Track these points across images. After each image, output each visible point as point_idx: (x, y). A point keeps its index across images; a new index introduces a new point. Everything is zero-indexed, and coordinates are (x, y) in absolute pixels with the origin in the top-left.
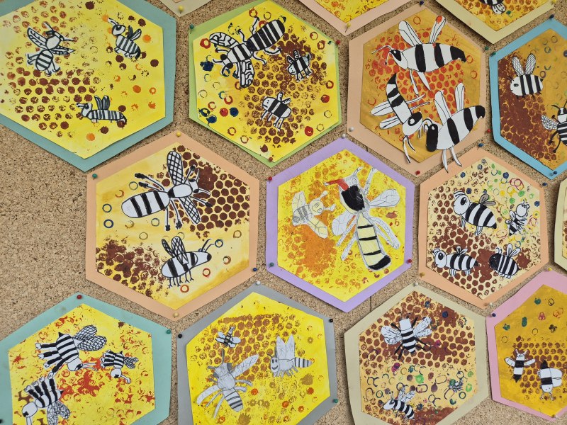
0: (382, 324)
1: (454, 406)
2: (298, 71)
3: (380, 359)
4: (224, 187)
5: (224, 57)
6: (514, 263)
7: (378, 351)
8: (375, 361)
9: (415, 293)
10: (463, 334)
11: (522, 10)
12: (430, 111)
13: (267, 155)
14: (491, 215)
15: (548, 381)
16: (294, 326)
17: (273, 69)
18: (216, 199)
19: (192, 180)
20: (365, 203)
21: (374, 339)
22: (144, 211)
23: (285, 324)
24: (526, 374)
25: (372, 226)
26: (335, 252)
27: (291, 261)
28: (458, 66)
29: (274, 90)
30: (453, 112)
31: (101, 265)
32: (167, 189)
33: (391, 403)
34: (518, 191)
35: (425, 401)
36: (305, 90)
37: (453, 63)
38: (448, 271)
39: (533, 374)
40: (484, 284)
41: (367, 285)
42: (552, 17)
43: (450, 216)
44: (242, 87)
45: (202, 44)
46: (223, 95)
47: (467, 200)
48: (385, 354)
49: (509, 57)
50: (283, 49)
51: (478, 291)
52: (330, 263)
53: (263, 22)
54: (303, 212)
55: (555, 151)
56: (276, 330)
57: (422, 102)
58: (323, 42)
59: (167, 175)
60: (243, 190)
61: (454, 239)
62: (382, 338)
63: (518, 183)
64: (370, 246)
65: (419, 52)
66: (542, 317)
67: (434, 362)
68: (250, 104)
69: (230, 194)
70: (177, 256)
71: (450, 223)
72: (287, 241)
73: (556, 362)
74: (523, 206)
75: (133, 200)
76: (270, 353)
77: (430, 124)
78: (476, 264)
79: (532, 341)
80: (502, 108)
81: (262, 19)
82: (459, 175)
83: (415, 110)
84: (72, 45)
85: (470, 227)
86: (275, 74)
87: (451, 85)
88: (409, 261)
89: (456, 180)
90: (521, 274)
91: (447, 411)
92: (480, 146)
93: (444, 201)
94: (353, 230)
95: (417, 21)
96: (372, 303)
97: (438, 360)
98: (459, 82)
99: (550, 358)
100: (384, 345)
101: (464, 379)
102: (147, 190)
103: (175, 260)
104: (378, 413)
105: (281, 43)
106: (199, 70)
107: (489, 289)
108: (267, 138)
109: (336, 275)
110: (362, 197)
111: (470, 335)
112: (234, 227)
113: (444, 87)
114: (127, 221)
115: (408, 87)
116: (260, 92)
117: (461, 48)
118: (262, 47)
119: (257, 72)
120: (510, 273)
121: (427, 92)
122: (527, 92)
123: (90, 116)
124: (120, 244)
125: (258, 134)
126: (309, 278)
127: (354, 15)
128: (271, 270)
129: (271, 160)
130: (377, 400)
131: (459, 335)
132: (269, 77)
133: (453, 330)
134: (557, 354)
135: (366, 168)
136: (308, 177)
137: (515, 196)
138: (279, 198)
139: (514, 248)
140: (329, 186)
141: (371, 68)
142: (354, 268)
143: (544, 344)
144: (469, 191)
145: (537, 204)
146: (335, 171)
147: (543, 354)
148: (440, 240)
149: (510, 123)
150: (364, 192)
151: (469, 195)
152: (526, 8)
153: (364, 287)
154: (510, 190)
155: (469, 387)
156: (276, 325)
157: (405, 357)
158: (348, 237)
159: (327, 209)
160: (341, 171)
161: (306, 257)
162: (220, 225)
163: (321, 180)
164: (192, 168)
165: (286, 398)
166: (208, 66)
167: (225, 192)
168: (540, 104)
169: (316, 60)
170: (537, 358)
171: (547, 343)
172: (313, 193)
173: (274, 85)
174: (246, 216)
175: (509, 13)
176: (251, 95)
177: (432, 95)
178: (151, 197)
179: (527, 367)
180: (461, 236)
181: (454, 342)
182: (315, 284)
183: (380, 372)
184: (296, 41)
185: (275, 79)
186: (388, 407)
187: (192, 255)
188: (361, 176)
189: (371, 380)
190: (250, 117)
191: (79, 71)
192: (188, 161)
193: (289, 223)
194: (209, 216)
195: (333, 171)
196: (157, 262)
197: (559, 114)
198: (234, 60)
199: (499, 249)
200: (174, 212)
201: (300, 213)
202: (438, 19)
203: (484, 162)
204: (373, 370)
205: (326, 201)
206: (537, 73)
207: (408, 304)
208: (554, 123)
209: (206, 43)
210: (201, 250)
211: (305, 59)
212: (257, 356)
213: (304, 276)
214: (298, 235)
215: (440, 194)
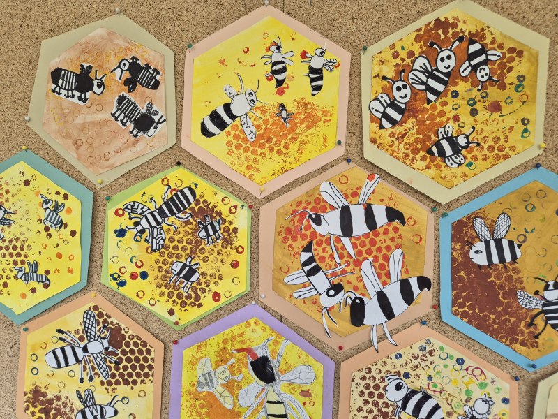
2: (209, 236)
4: (132, 347)
5: (137, 224)
11: (491, 160)
12: (355, 282)
13: (173, 319)
17: (184, 234)
18: (124, 358)
19: (103, 338)
20: (276, 376)
22: (63, 363)
25: (282, 402)
28: (396, 230)
29: (183, 254)
30: (384, 284)
31: (28, 406)
32: (82, 345)
34: (478, 382)
36: (215, 255)
37: (389, 225)
42: (538, 166)
43: (381, 401)
44: (153, 251)
45: (116, 213)
46: (134, 260)
47: (405, 385)
49: (469, 218)
50: (194, 214)
53: (174, 190)
54: (208, 379)
55: (537, 337)
57: (344, 272)
58: (235, 207)
59: (83, 332)
60: (149, 352)
63: (477, 372)
68: (160, 267)
69: (137, 355)
70: (89, 407)
71: (380, 410)
72: (191, 406)
74: (486, 401)
75: (54, 352)
77: (353, 297)
80: (455, 280)
81: (173, 186)
82: (393, 356)
83: (336, 281)
84: (13, 217)
85: (407, 417)
86: (185, 239)
87: (384, 251)
89: (389, 362)
92: (423, 323)
93: (372, 384)
95: (344, 180)
98: (397, 247)
102: (65, 344)
103: (87, 410)
105: (192, 209)
106: (111, 238)
108: (174, 301)
110: (273, 370)
112: (139, 387)
113: (375, 253)
114: (49, 371)
115: (327, 255)
116: (170, 256)
117: (400, 208)
118: (173, 213)
121: (351, 260)
122: (496, 260)
123: (23, 278)
124: (43, 390)
125: (166, 297)
127: (269, 177)
129: (177, 323)
132: (179, 242)
135: (278, 339)
136: (214, 343)
137: (474, 387)
138: (184, 362)
140: (237, 354)
141: (284, 235)
144: (407, 376)
145: (505, 401)
146: (243, 339)
149: (467, 299)
151: (407, 381)
152: (498, 157)
154: (466, 379)
159: (235, 378)
160: (250, 340)
162: (126, 383)
163: (229, 347)
164: (104, 327)
166: (121, 233)
167: (132, 352)
168: (515, 277)
169: (227, 224)
172: (219, 359)
173: (184, 249)
174: (151, 378)
175: (470, 165)
176: (161, 259)
177: (358, 263)
178: (68, 350)
184: (207, 206)
185: (185, 244)
187: (102, 408)
188: (272, 347)
190: (159, 280)
191: (17, 239)
192: (101, 320)
193: (194, 388)
194: (117, 373)
195: (241, 339)
196: (72, 410)
197: (546, 288)
198: (146, 226)
200: (87, 366)
201: (206, 379)
202: (370, 178)
203: (429, 342)
205: (234, 369)
206: (512, 236)
208: (536, 299)
209: (120, 212)
210: (109, 405)
211: (216, 224)
214: (202, 401)
215: (368, 376)
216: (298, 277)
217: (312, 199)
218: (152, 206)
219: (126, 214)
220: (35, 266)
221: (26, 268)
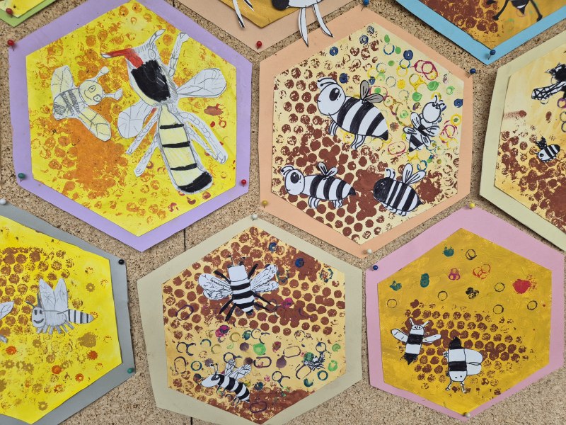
0: (201, 270)
1: (310, 389)
3: (196, 319)
6: (412, 193)
7: (194, 308)
8: (190, 321)
9: (253, 230)
10: (327, 291)
13: (4, 5)
14: (379, 118)
16: (64, 267)
20: (171, 89)
21: (186, 292)
23: (50, 262)
24: (425, 354)
25: (182, 125)
26: (124, 163)
27: (54, 172)
33: (214, 379)
34: (428, 82)
35: (268, 379)
38: (306, 200)
39: (436, 355)
40: (363, 222)
41: (176, 214)
43: (312, 116)
47: (341, 92)
48: (206, 312)
51: (354, 232)
52: (117, 179)
54: (70, 100)
55: (496, 18)
56: (37, 271)
61: (317, 153)
62: (200, 290)
63: (428, 68)
66: (454, 275)
67: (282, 328)
71: (310, 128)
72: (47, 142)
73: (474, 341)
74: (435, 105)
76: (30, 300)
78: (352, 192)
79: (438, 308)
82: (327, 51)
85: (343, 135)
88: (244, 183)
89: (322, 59)
90: (424, 210)
91: (298, 396)
92: (366, 4)
93: (301, 93)
94: (152, 132)
96: (185, 236)
97: (288, 326)
99: (465, 335)
100: (203, 300)
101: (326, 354)
104: (193, 390)
107: (372, 230)
109: (127, 197)
110: (165, 80)
111: (338, 294)
120: (406, 208)
126: (84, 198)
128: (23, 184)
129: (10, 13)
130: (193, 373)
131: (320, 293)
133: (311, 285)
134: (477, 329)
135: (170, 34)
136: (74, 43)
137: (423, 89)
138: (29, 75)
139: (416, 170)
140: (111, 60)
142: (156, 188)
143: (457, 315)
144: (344, 78)
145: (459, 103)
146: (118, 35)
147: (455, 328)
148: (294, 154)
150: (169, 71)
151: (345, 86)
153: (171, 216)
154: (415, 79)
155: (333, 365)
156: (37, 263)
157: (238, 319)
158: (146, 141)
159: (109, 96)
160: (128, 36)
161: (79, 168)
163: (97, 49)
165: (57, 362)
170: (444, 334)
171: (462, 313)
172: (84, 69)
179: (427, 344)
180: (329, 149)
181: (313, 301)
182: (93, 209)
183: (196, 337)
186: (208, 383)
188: (163, 46)
189: (182, 347)
193: (48, 115)
195: (116, 35)
199: (392, 171)
201: (65, 100)
203: (371, 31)
204: (185, 332)
205: (107, 83)
207: (242, 245)
212: (11, 304)
213: (76, 196)
214: (63, 134)
215: (295, 81)
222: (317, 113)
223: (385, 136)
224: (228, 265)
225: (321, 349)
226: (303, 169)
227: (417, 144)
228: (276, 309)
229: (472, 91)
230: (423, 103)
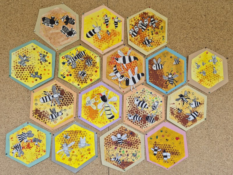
0: (112, 135)
1: (134, 161)
2: (89, 64)
3: (111, 145)
5: (68, 61)
6: (153, 119)
7: (110, 143)
8: (109, 146)
9: (122, 126)
10: (137, 140)
11: (156, 45)
12: (127, 75)
13: (79, 87)
14: (146, 105)
15: (166, 156)
16: (85, 134)
17: (82, 64)
18: (65, 98)
19: (58, 93)
20: (107, 100)
21: (109, 139)
22: (45, 101)
23: (83, 133)
24: (158, 154)
25: (109, 107)
26: (98, 114)
27: (85, 116)
28: (136, 62)
29: (82, 69)
30: (134, 75)
31: (34, 115)
32: (52, 95)
33: (114, 159)
35: (125, 159)
36: (91, 69)
37: (134, 61)
38: (132, 120)
39: (160, 154)
40: (144, 125)
41: (107, 123)
42: (166, 47)
43: (133, 104)
44: (73, 68)
45: (62, 58)
46: (68, 71)
48: (112, 144)
49: (152, 59)
50: (84, 58)
51: (142, 127)
52: (96, 117)
53: (79, 52)
54: (89, 102)
55: (167, 86)
56: (80, 135)
57: (124, 72)
58: (96, 56)
59: (52, 92)
60: (72, 96)
61: (134, 111)
62: (111, 139)
63: (155, 95)
64: (109, 112)
65: (124, 58)
66: (163, 136)
67: (128, 147)
68: (75, 73)
69: (69, 97)
70: (54, 113)
71: (133, 107)
72: (84, 110)
73: (168, 151)
74: (157, 102)
75: (43, 98)
76: (78, 141)
77: (126, 78)
78: (141, 119)
79: (160, 143)
80: (149, 74)
81: (78, 51)
83: (122, 74)
84: (29, 59)
85: (139, 108)
86: (82, 65)
87: (133, 67)
88: (120, 117)
89: (135, 94)
90: (156, 123)
91: (131, 163)
92: (143, 84)
93: (131, 100)
94: (103, 108)
95: (123, 50)
96: (109, 128)
97: (129, 147)
98: (136, 66)
99: (166, 149)
100: (112, 141)
101: (137, 154)
102: (46, 95)
103: (53, 114)
104: (109, 161)
105: (84, 57)
106: (61, 65)
107: (146, 126)
108: (79, 82)
109: (98, 120)
111: (139, 140)
112: (69, 106)
113: (131, 68)
114: (41, 104)
115: (120, 68)
116: (78, 70)
117: (137, 57)
118: (79, 58)
119: (77, 64)
120: (152, 122)
121: (126, 69)
122: (158, 69)
123: (33, 77)
124: (39, 109)
125: (77, 81)
126: (90, 121)
127: (105, 49)
128: (79, 118)
129: (80, 88)
130: (109, 157)
131: (136, 140)
132: (80, 66)
133: (134, 138)
134: (169, 148)
135: (108, 90)
136: (91, 93)
137: (154, 99)
138: (82, 98)
139: (154, 114)
140: (97, 95)
141: (109, 63)
142: (104, 118)
143: (164, 145)
144: (139, 97)
145: (161, 102)
147: (164, 148)
148: (130, 111)
149: (152, 78)
150: (107, 97)
151: (139, 99)
152: (158, 45)
153: (106, 124)
154: (153, 97)
155: (139, 156)
156: (80, 134)
157: (119, 145)
158: (102, 110)
159: (97, 101)
160: (100, 91)
161: (90, 115)
162: (65, 105)
163: (95, 93)
164: (59, 90)
165: (82, 155)
166: (64, 63)
167: (67, 96)
168: (162, 72)
169: (94, 61)
170: (162, 149)
171: (165, 144)
172: (92, 97)
173: (82, 68)
174: (73, 103)
175: (152, 46)
176: (75, 71)
177: (127, 70)
178: (47, 97)
179: (158, 151)
180: (137, 110)
181: (134, 142)
182: (92, 123)
183: (111, 149)
184: (88, 56)
185: (82, 66)
186: (113, 160)
187: (58, 113)
188: (106, 93)
189: (108, 151)
190: (75, 76)
191: (31, 65)
192: (58, 88)
194: (63, 103)
195: (98, 91)
196: (48, 115)
197: (169, 75)
198: (71, 61)
199: (149, 115)
200: (53, 101)
201: (88, 102)
202: (130, 49)
203: (144, 89)
204: (108, 148)
205: (96, 99)
206: (161, 63)
207: (120, 130)
208: (167, 77)
210: (60, 112)
211: (91, 61)
212: (75, 142)
213: (89, 120)
214: (87, 109)
215: (130, 98)
216: (113, 74)
217: (116, 54)
218: (73, 56)
219: (65, 58)
220: (37, 73)
221: (34, 74)
222: (134, 104)
223: (147, 108)
224: (117, 134)
225: (136, 152)
226: (132, 114)
227: (154, 109)
228: (126, 143)
229: (164, 99)
230: (154, 102)
